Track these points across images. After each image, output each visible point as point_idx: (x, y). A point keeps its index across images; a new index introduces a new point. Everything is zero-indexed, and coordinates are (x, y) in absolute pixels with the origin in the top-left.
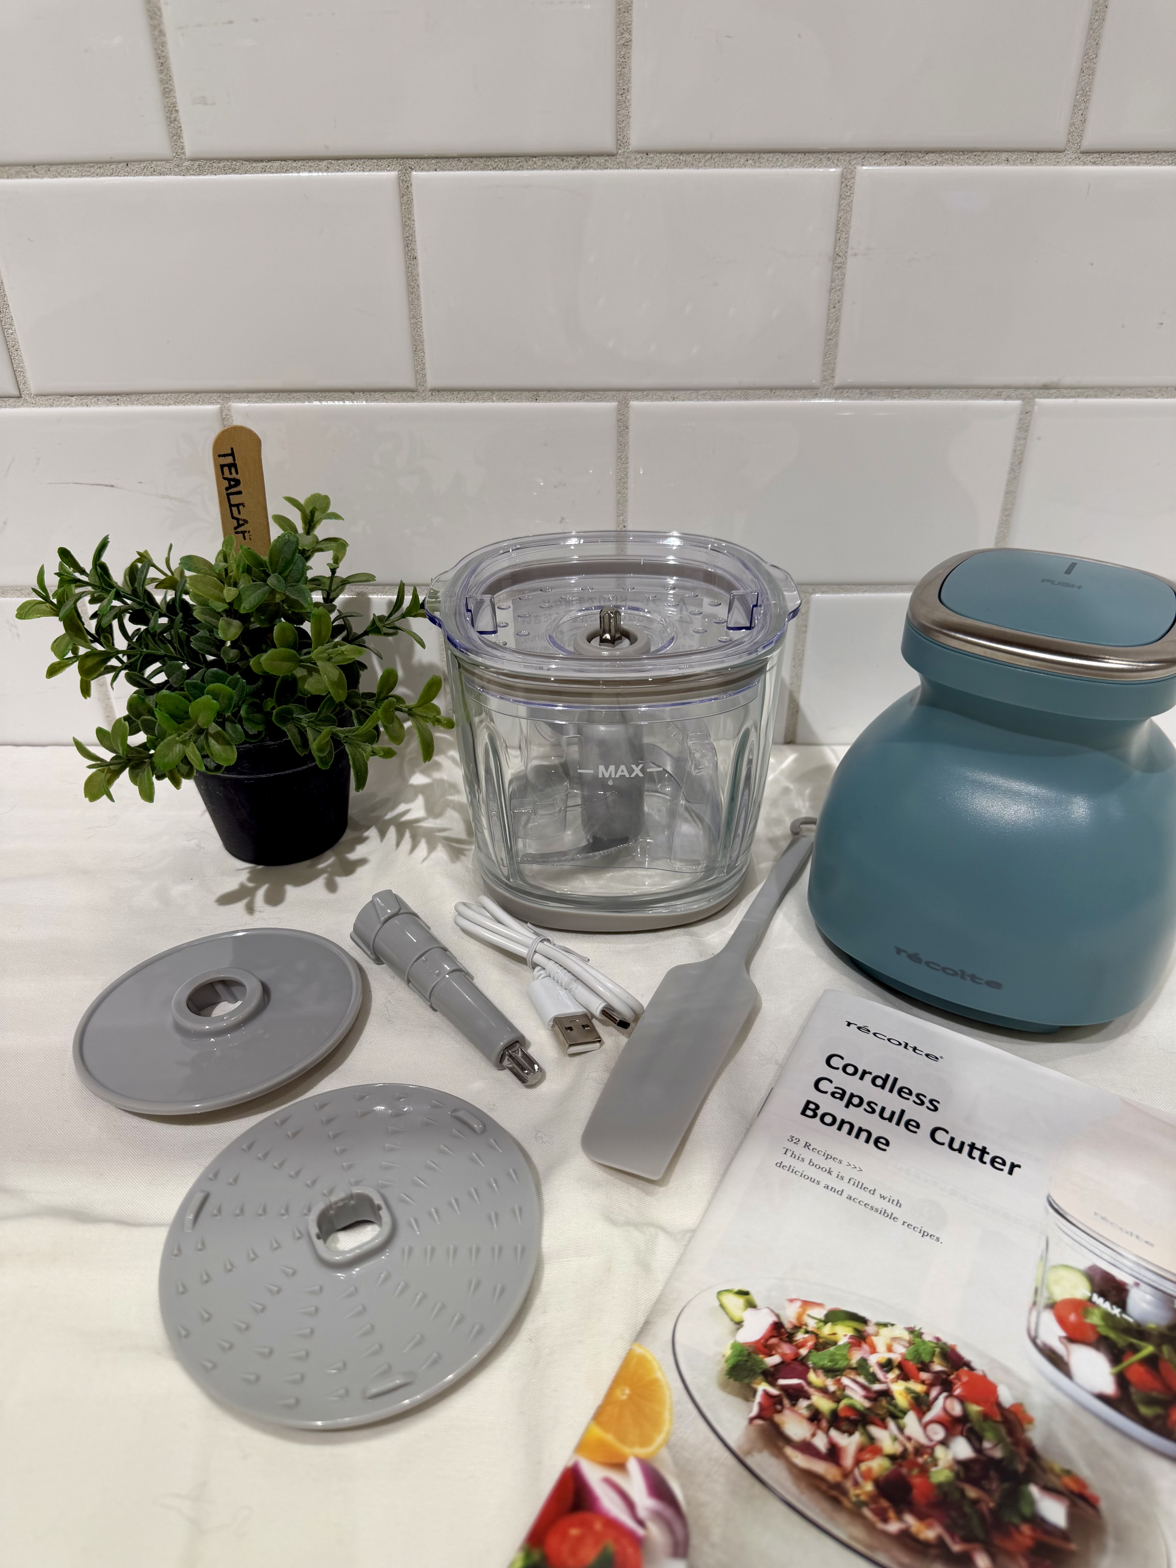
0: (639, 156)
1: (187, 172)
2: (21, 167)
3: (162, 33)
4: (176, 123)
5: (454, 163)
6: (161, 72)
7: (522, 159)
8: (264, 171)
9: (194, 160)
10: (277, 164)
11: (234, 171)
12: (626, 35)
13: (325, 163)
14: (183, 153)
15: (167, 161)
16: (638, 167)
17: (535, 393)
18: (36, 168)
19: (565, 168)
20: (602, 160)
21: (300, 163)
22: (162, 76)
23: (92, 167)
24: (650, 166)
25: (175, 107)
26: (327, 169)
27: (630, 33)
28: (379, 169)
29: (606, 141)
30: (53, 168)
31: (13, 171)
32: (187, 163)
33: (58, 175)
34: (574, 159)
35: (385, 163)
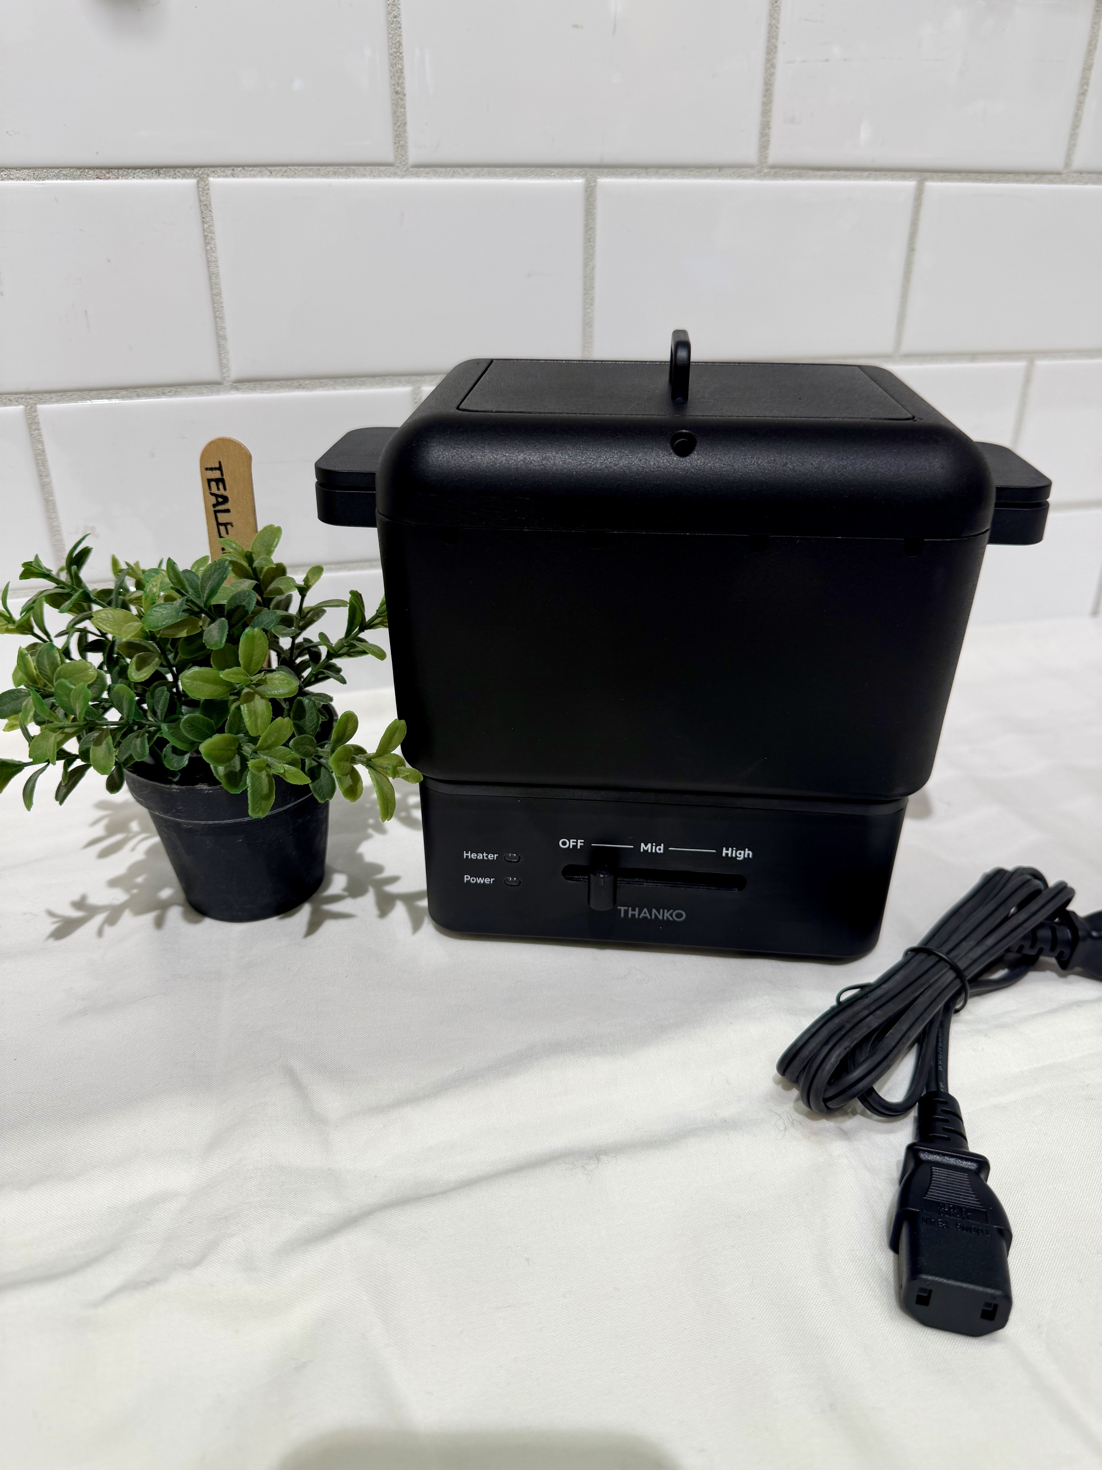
0: (1075, 175)
1: (766, 176)
2: (635, 170)
3: (773, 66)
4: (766, 138)
5: (955, 175)
6: (765, 96)
7: (1001, 175)
8: (822, 177)
9: (772, 167)
10: (831, 173)
11: (800, 177)
12: (1085, 87)
13: (866, 174)
14: (766, 162)
15: (751, 167)
16: (1073, 183)
17: (973, 356)
18: (648, 170)
19: (1028, 182)
20: (1051, 177)
21: (848, 173)
22: (765, 99)
23: (692, 171)
24: (1080, 182)
25: (768, 125)
26: (868, 178)
27: (1087, 84)
28: (904, 178)
29: (1056, 162)
30: (661, 171)
31: (629, 171)
32: (766, 170)
33: (665, 175)
34: (1034, 176)
35: (908, 174)
